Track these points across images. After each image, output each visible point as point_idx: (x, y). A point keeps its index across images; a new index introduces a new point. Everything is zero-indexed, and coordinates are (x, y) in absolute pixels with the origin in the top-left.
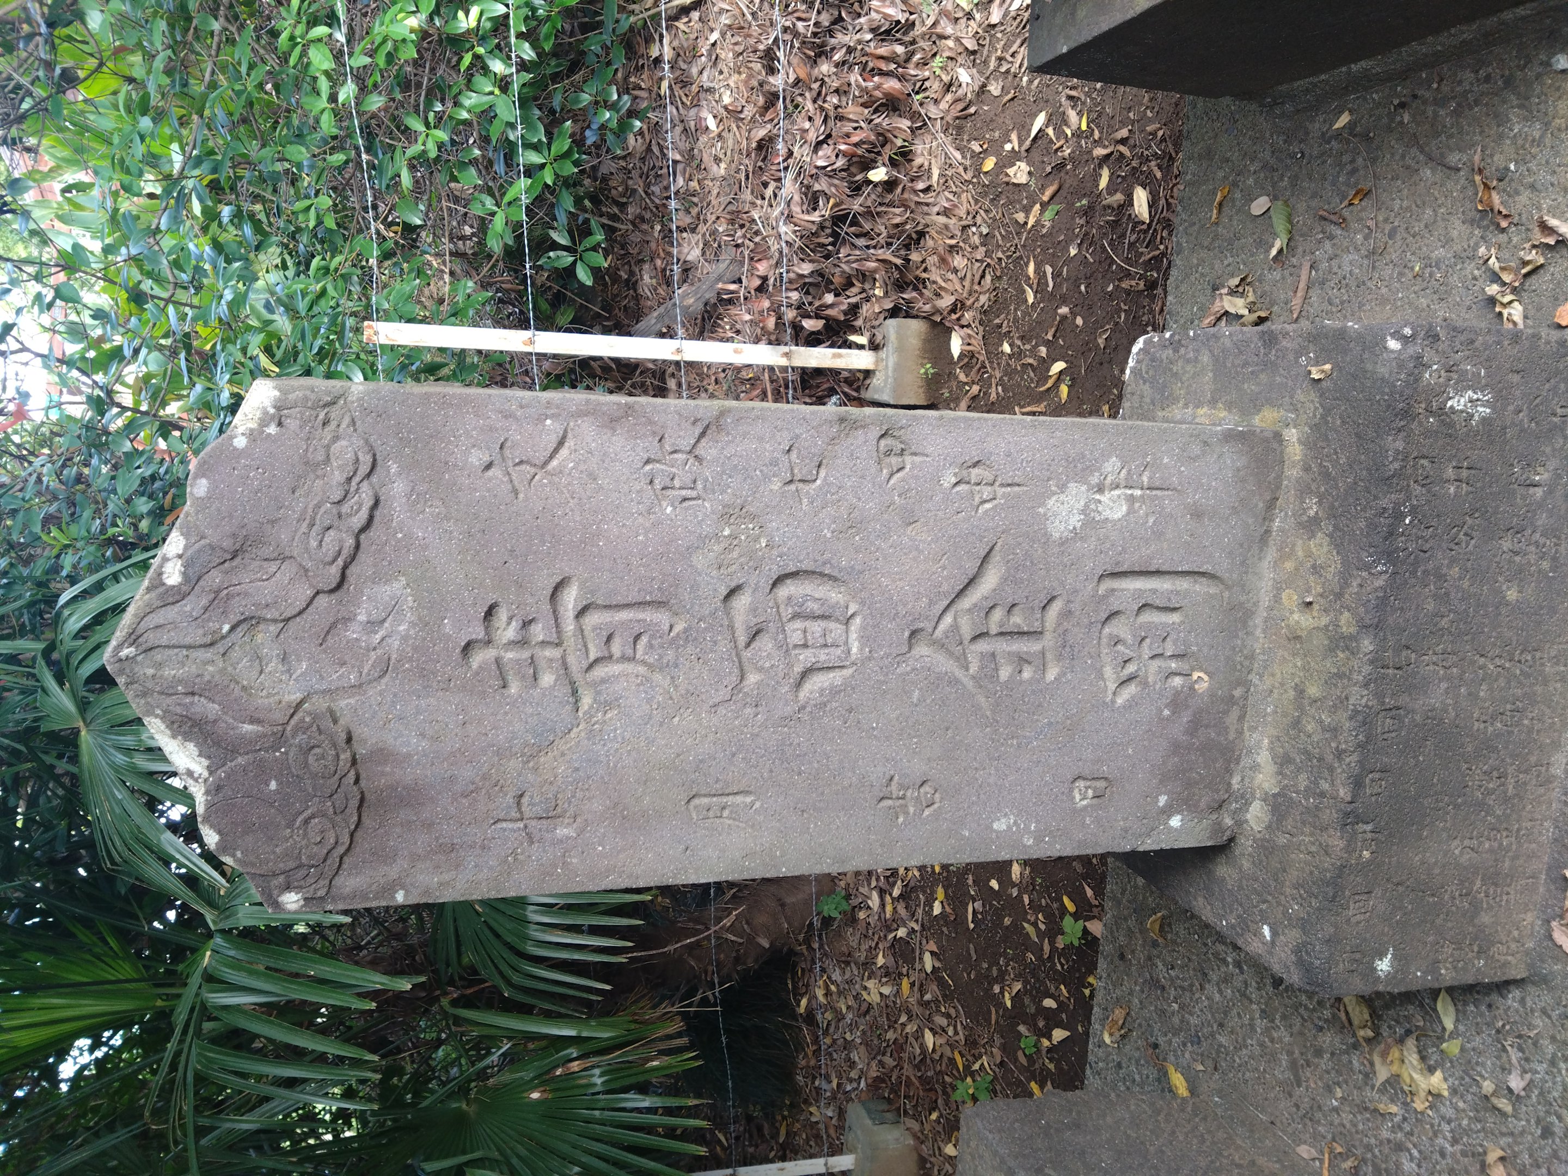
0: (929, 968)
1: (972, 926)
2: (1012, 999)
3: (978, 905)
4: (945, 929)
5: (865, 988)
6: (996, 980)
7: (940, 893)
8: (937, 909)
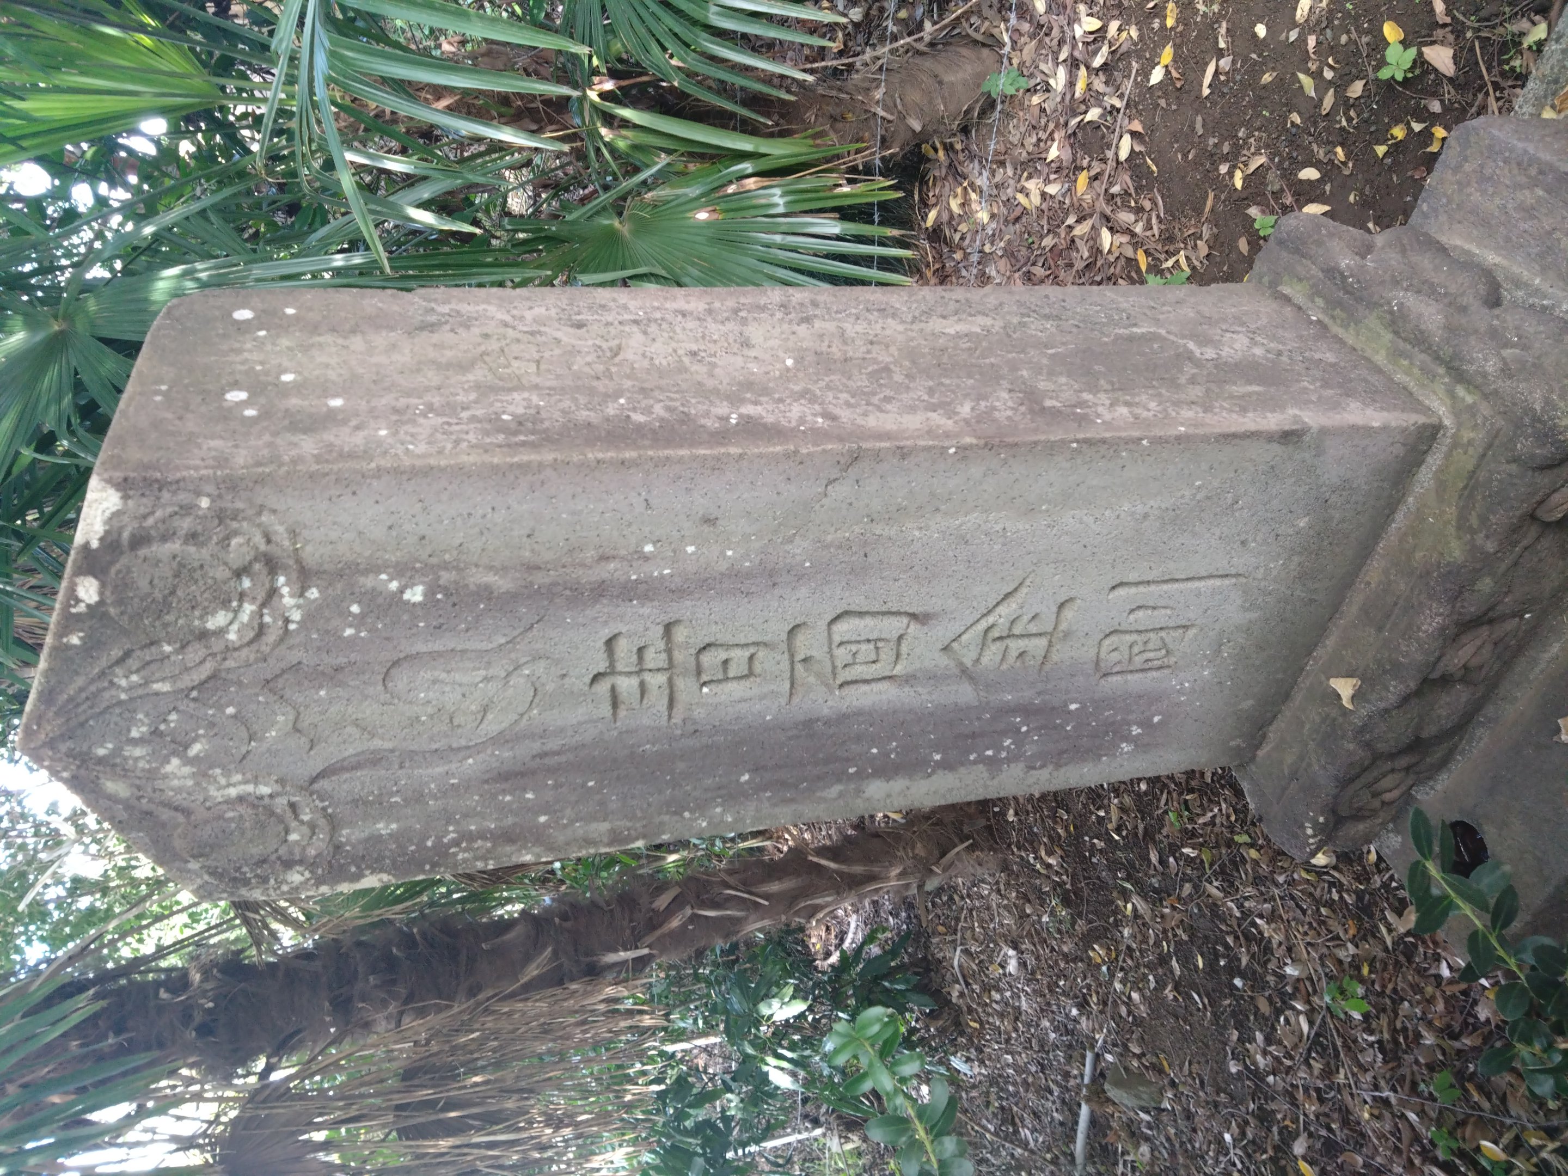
0: (1124, 154)
1: (1206, 92)
2: (1246, 179)
3: (1225, 63)
4: (1162, 102)
5: (1022, 190)
6: (1225, 158)
7: (1167, 55)
8: (1157, 76)
